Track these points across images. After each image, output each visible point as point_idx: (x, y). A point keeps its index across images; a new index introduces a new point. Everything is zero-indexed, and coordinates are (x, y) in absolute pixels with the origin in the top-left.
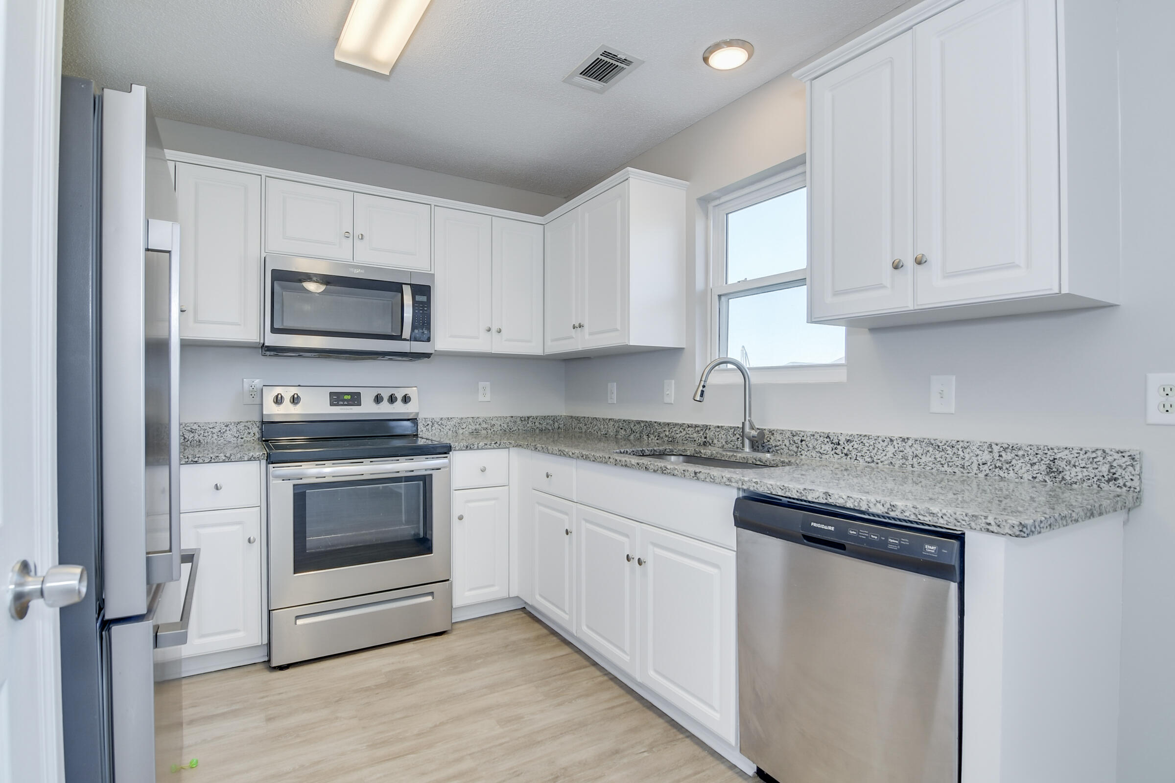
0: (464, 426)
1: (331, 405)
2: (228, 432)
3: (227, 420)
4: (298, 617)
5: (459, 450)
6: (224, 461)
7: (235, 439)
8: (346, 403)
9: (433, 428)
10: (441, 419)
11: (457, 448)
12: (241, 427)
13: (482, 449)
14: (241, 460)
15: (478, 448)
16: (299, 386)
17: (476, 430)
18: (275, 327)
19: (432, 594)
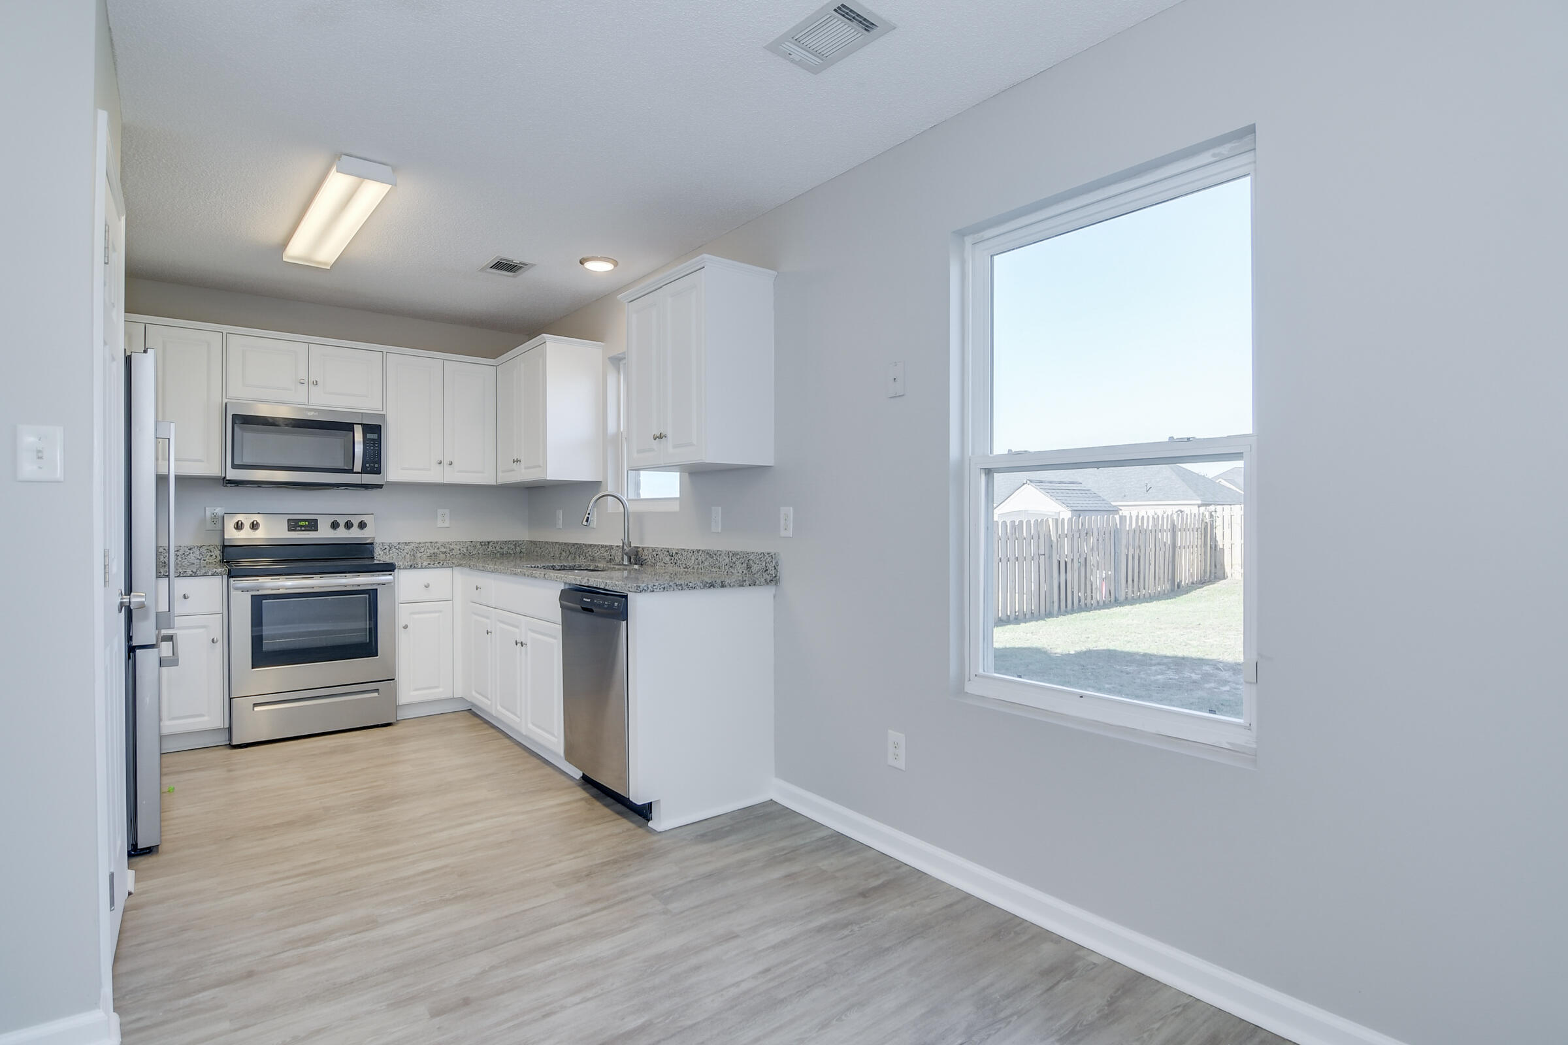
0: (422, 550)
1: (289, 531)
2: (191, 555)
3: (190, 544)
4: (255, 705)
5: (404, 569)
6: (191, 576)
7: (198, 561)
8: (303, 529)
9: (391, 552)
10: (399, 543)
11: (402, 567)
12: (204, 550)
13: (426, 568)
14: (205, 575)
15: (422, 567)
16: (259, 513)
17: (434, 554)
18: (235, 463)
19: (377, 690)
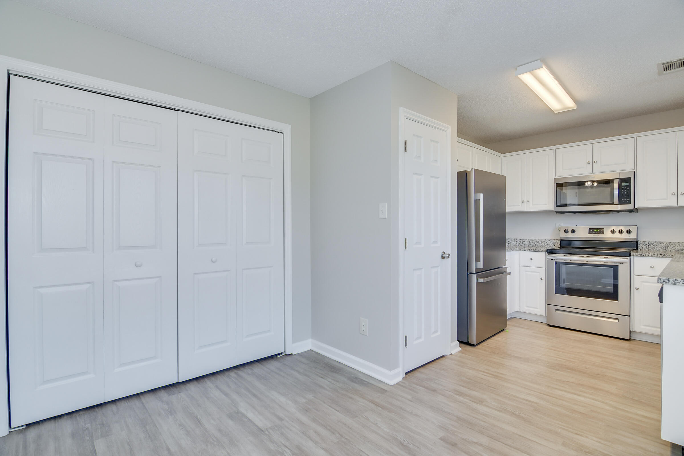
0: (672, 246)
1: (589, 234)
2: (549, 243)
3: (549, 239)
4: (556, 310)
6: (533, 251)
7: (552, 246)
8: (596, 233)
10: (655, 242)
11: (635, 255)
12: (554, 241)
13: (651, 256)
14: (538, 251)
15: (648, 256)
16: (576, 226)
18: (557, 204)
19: (618, 319)
